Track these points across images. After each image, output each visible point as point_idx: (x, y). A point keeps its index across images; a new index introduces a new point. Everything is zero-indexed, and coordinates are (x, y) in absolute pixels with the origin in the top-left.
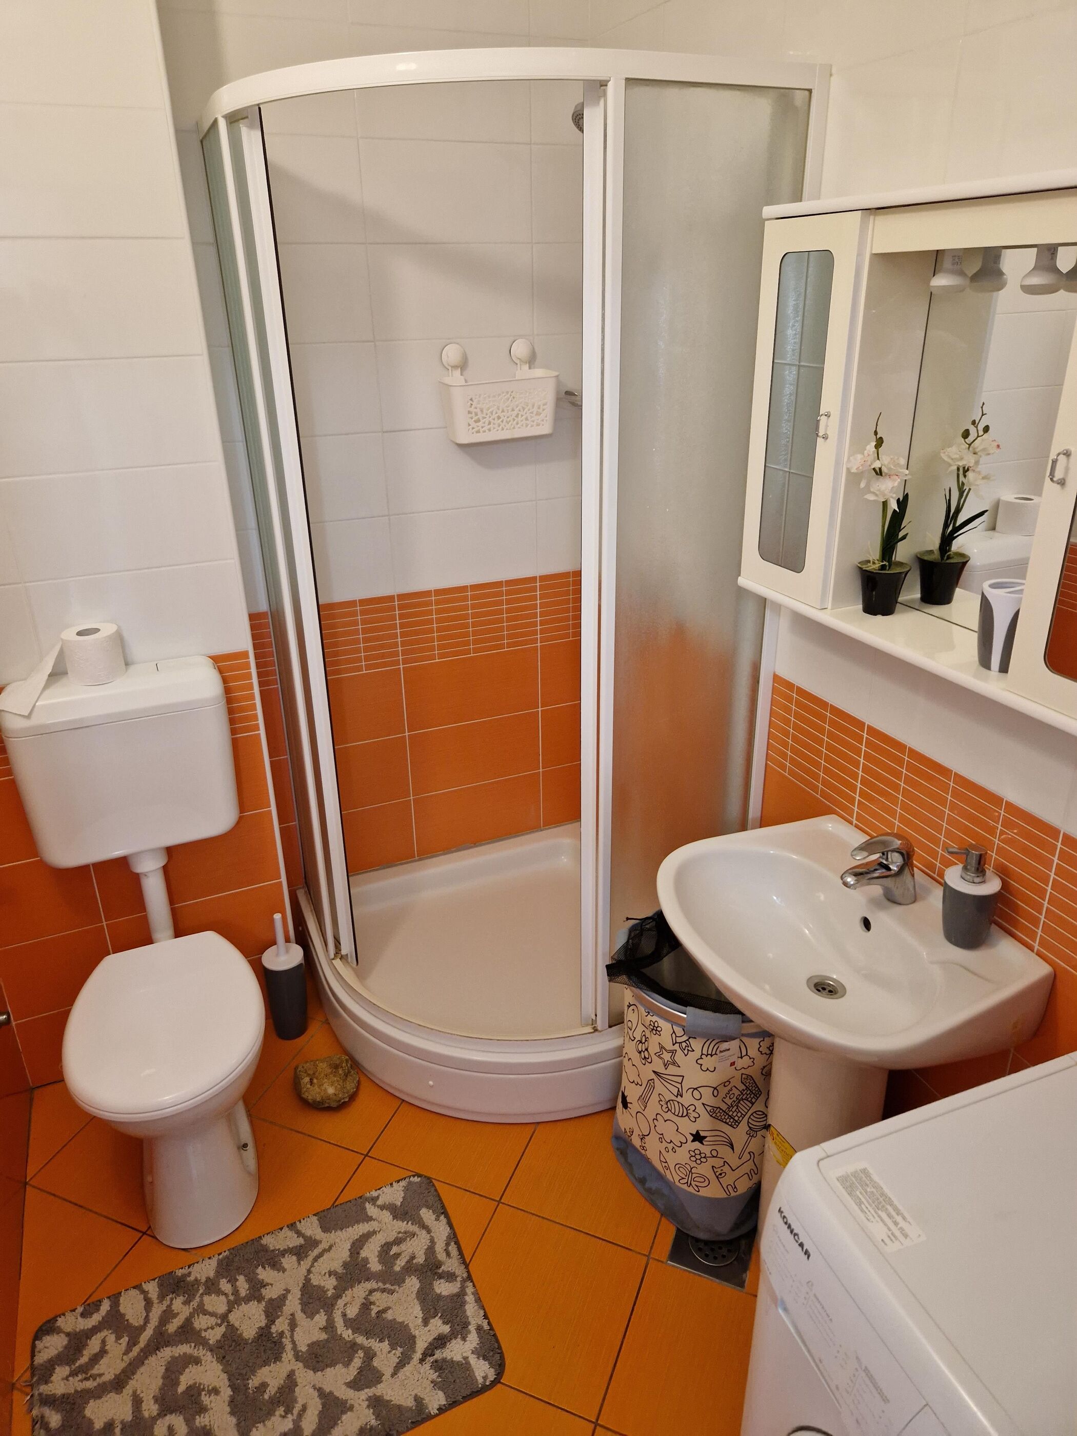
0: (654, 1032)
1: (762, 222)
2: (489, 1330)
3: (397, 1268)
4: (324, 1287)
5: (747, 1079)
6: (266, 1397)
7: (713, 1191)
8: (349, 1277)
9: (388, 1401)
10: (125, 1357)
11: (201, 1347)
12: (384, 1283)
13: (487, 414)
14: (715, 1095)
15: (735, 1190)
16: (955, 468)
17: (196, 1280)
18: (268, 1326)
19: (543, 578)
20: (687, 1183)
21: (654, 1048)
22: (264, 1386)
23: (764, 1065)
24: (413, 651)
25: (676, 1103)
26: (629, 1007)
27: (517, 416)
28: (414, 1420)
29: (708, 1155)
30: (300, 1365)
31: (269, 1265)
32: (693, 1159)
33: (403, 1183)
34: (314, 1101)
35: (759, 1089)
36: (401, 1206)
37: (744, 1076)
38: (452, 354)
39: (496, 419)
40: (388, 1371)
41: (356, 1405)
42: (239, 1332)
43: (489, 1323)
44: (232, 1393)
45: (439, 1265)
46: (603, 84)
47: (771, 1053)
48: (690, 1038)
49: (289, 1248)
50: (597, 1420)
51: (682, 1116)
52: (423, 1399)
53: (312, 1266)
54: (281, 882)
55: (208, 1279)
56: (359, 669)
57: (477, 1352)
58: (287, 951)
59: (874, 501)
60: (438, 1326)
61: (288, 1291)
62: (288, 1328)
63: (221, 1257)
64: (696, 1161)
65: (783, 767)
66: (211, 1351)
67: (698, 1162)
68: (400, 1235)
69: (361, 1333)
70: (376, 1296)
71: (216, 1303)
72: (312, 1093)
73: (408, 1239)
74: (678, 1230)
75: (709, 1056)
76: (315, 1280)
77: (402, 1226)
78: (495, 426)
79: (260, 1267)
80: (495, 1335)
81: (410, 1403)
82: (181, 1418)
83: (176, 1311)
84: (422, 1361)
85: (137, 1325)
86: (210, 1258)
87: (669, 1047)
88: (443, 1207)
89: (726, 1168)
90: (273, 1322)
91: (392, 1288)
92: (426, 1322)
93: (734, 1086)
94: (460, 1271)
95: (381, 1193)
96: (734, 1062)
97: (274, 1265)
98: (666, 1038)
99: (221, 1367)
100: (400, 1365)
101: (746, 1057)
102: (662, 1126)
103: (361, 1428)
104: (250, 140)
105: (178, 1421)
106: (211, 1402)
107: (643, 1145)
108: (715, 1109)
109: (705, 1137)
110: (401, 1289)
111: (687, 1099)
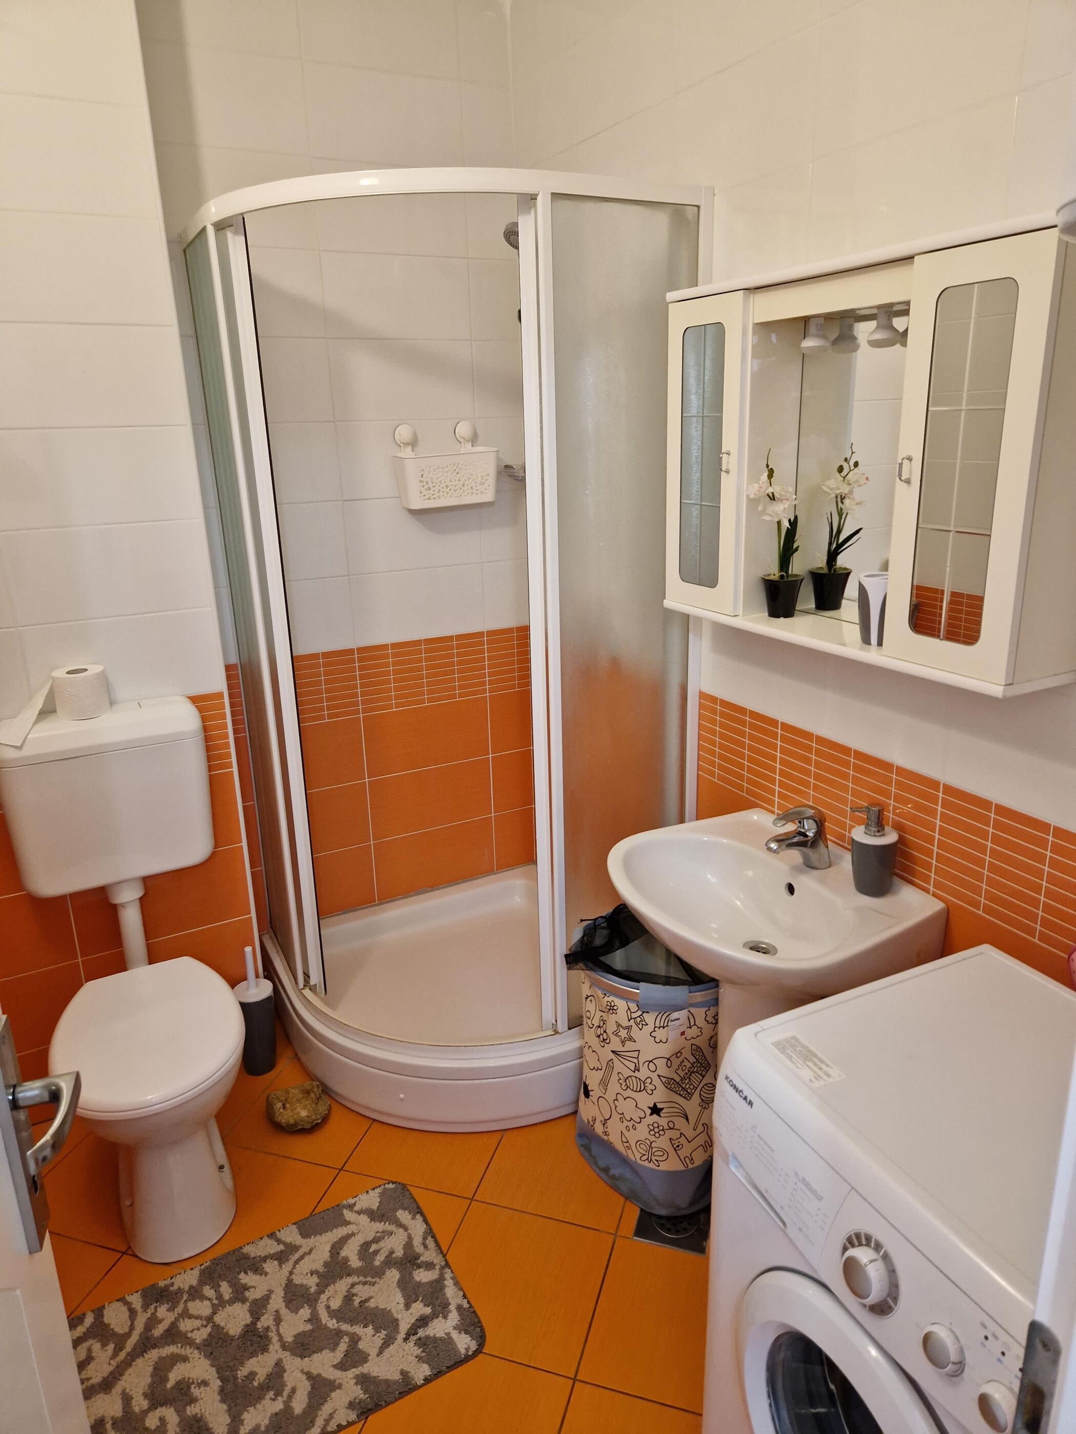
0: (611, 1011)
1: (666, 305)
2: (469, 1307)
3: (377, 1263)
4: (306, 1285)
5: (696, 1050)
6: (255, 1384)
7: (672, 1164)
8: (331, 1274)
9: (375, 1377)
10: (112, 1362)
11: (188, 1347)
12: (365, 1277)
13: (436, 483)
14: (669, 1065)
15: (692, 1162)
16: (834, 495)
17: (179, 1289)
18: (254, 1324)
19: (490, 633)
20: (648, 1159)
21: (611, 1028)
22: (252, 1375)
23: (711, 1035)
24: (371, 701)
25: (634, 1078)
26: (587, 998)
27: (463, 485)
28: (401, 1391)
29: (666, 1127)
30: (288, 1353)
31: (251, 1269)
32: (652, 1133)
33: (378, 1190)
34: (288, 1124)
35: (708, 1062)
36: (378, 1209)
37: (694, 1047)
38: (404, 433)
39: (445, 487)
40: (373, 1352)
41: (344, 1384)
42: (225, 1331)
43: (468, 1302)
44: (221, 1384)
45: (417, 1257)
46: (533, 197)
47: (717, 1023)
48: (643, 1012)
49: (269, 1254)
50: (576, 1376)
51: (640, 1091)
52: (409, 1372)
53: (294, 1267)
54: (251, 917)
55: (191, 1287)
56: (322, 717)
57: (460, 1328)
58: (257, 985)
59: (770, 520)
60: (420, 1309)
61: (271, 1292)
62: (274, 1323)
63: (203, 1267)
64: (654, 1135)
65: (712, 774)
66: (198, 1348)
67: (657, 1135)
68: (378, 1234)
69: (346, 1322)
70: (357, 1289)
71: (202, 1308)
72: (285, 1116)
73: (387, 1237)
74: (642, 1210)
75: (661, 1028)
76: (297, 1280)
77: (380, 1226)
78: (444, 494)
79: (243, 1273)
80: (474, 1312)
81: (397, 1376)
82: (172, 1409)
83: (160, 1317)
84: (406, 1339)
85: (122, 1332)
86: (192, 1269)
87: (625, 1023)
88: (418, 1207)
89: (683, 1140)
90: (258, 1319)
91: (373, 1280)
92: (407, 1306)
93: (686, 1058)
94: (438, 1260)
95: (358, 1200)
96: (684, 1032)
97: (256, 1270)
98: (621, 1016)
99: (209, 1362)
100: (386, 1344)
101: (695, 1026)
102: (621, 1104)
103: (350, 1402)
104: (235, 244)
105: (170, 1414)
106: (201, 1393)
107: (606, 1130)
108: (670, 1080)
109: (662, 1109)
110: (382, 1280)
111: (644, 1073)
